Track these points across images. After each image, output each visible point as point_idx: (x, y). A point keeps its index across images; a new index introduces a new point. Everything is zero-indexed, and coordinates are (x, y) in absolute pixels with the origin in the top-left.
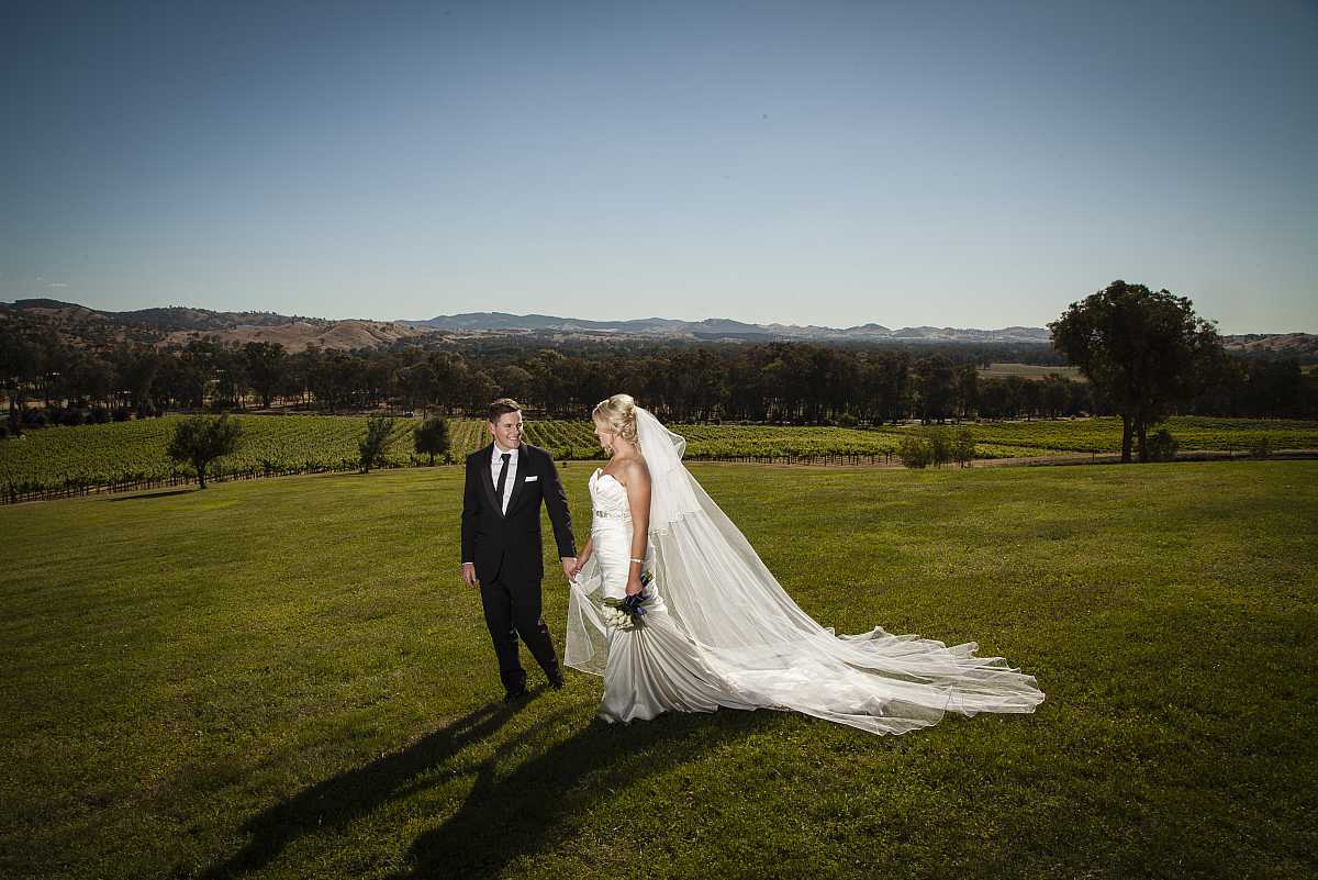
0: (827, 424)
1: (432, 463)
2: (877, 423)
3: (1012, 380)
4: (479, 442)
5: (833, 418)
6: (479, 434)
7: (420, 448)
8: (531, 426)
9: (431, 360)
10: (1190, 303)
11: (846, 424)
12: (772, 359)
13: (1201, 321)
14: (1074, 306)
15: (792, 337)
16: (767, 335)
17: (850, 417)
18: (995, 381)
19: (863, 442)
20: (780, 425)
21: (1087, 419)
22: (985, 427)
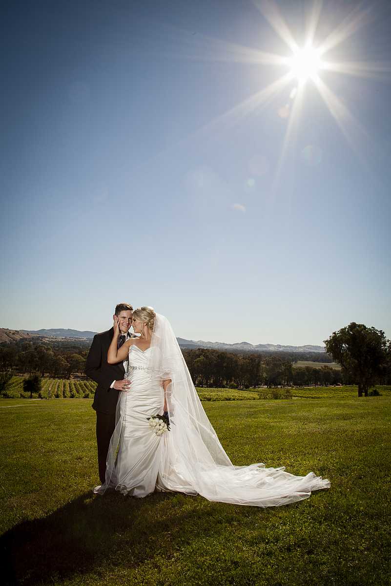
0: (224, 387)
1: (31, 397)
2: (247, 387)
3: (308, 368)
4: (56, 390)
5: (227, 384)
6: (57, 386)
7: (26, 389)
8: (83, 383)
9: (36, 349)
10: (384, 333)
11: (232, 387)
12: (199, 356)
13: (388, 341)
14: (334, 333)
15: (208, 346)
16: (196, 345)
17: (234, 384)
18: (300, 369)
19: (241, 395)
20: (202, 387)
21: (341, 387)
22: (295, 389)
